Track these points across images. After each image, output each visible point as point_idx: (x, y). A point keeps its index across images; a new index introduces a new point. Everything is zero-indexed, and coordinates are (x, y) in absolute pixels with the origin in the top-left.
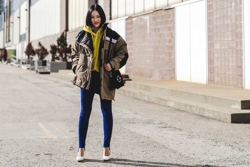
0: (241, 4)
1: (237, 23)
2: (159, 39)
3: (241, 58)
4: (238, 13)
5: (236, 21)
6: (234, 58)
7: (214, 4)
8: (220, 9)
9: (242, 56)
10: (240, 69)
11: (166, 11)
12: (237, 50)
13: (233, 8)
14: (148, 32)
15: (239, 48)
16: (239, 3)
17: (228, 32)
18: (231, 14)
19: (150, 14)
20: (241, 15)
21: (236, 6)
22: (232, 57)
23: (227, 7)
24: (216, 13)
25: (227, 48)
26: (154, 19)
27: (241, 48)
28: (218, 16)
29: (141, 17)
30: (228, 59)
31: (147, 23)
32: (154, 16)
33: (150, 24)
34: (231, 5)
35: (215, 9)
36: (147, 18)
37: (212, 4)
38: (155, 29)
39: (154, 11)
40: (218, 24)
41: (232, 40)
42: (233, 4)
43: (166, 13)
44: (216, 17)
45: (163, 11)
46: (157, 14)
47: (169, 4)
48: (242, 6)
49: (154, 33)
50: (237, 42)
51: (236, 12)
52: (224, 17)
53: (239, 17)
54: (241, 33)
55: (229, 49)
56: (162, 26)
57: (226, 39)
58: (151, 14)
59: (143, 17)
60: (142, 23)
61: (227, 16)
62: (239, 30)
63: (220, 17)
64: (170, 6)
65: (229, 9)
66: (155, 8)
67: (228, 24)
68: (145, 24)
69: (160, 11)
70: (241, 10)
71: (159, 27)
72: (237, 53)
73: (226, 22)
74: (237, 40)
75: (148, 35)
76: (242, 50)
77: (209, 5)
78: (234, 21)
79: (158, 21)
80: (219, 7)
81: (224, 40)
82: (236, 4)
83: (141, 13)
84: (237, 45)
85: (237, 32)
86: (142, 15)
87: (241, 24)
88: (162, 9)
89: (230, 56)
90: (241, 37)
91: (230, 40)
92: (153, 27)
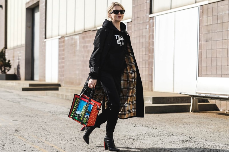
0: (154, 26)
1: (150, 41)
2: (87, 54)
3: (152, 68)
4: (151, 33)
5: (149, 39)
6: (146, 68)
7: (133, 26)
8: (137, 30)
9: (153, 67)
10: (151, 76)
11: (93, 32)
12: (149, 62)
13: (147, 29)
14: (78, 49)
15: (151, 60)
16: (152, 25)
17: (143, 48)
18: (145, 35)
19: (79, 35)
20: (153, 35)
21: (150, 28)
22: (145, 67)
23: (143, 29)
24: (134, 33)
25: (142, 60)
26: (83, 38)
27: (152, 60)
28: (136, 36)
29: (72, 36)
30: (142, 69)
31: (77, 41)
32: (83, 36)
33: (80, 42)
34: (146, 27)
35: (133, 30)
36: (77, 37)
37: (131, 26)
38: (84, 47)
39: (83, 32)
40: (135, 42)
41: (146, 54)
42: (148, 27)
43: (93, 34)
44: (133, 36)
45: (91, 32)
46: (86, 34)
47: (96, 26)
48: (154, 28)
49: (83, 50)
50: (149, 56)
51: (150, 33)
52: (140, 36)
53: (151, 36)
54: (153, 49)
55: (143, 62)
56: (89, 44)
57: (141, 54)
58: (81, 34)
59: (74, 37)
60: (73, 41)
61: (143, 36)
62: (151, 46)
63: (137, 37)
64: (97, 28)
65: (144, 30)
66: (84, 30)
67: (143, 42)
68: (76, 42)
69: (88, 32)
70: (153, 31)
71: (87, 44)
72: (149, 64)
73: (141, 41)
74: (149, 54)
75: (78, 51)
76: (153, 62)
77: (129, 27)
78: (147, 40)
79: (87, 40)
80: (136, 29)
81: (139, 55)
82: (150, 27)
83: (73, 33)
84: (149, 58)
85: (150, 48)
86: (73, 35)
87: (153, 42)
88: (90, 30)
89: (144, 67)
90: (153, 52)
91: (144, 55)
92: (83, 45)
